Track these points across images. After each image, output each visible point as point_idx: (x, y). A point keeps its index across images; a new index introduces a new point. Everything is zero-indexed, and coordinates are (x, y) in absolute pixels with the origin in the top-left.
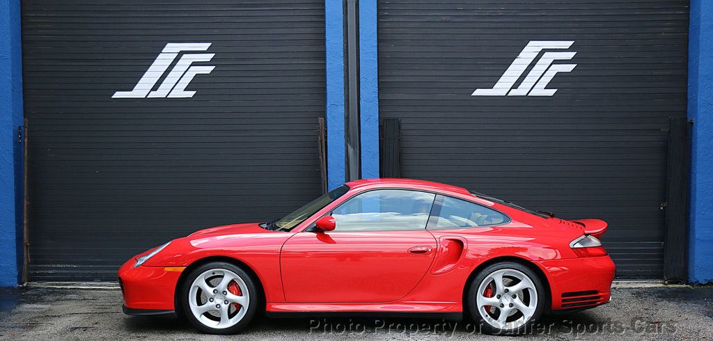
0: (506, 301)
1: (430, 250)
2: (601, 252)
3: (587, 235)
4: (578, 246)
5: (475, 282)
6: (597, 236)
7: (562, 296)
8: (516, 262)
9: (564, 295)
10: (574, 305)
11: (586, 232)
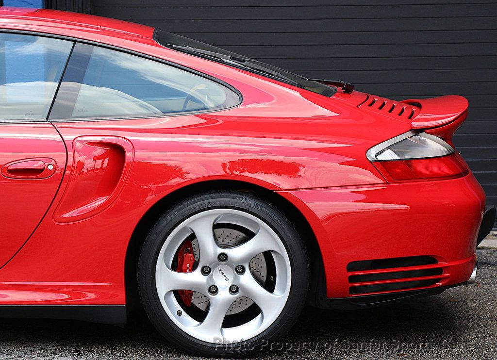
0: (223, 281)
1: (50, 168)
2: (447, 170)
3: (418, 131)
4: (389, 155)
5: (152, 237)
6: (443, 132)
7: (349, 270)
8: (243, 193)
9: (352, 267)
10: (385, 287)
11: (416, 125)
